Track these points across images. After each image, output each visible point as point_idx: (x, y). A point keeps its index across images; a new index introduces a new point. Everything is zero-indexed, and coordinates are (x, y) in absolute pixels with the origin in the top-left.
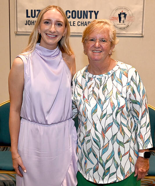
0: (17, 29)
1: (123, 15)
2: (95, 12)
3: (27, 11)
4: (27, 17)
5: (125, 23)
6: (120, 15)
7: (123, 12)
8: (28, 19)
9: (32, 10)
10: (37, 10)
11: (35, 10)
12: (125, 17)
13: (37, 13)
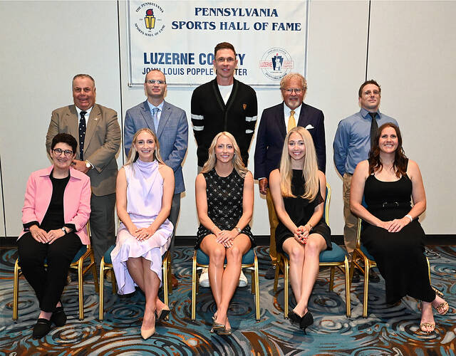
0: (131, 80)
1: (279, 60)
2: (240, 55)
3: (145, 54)
4: (146, 62)
5: (282, 70)
6: (274, 60)
7: (279, 55)
8: (147, 66)
9: (152, 54)
10: (159, 54)
11: (156, 54)
12: (281, 61)
13: (159, 57)
